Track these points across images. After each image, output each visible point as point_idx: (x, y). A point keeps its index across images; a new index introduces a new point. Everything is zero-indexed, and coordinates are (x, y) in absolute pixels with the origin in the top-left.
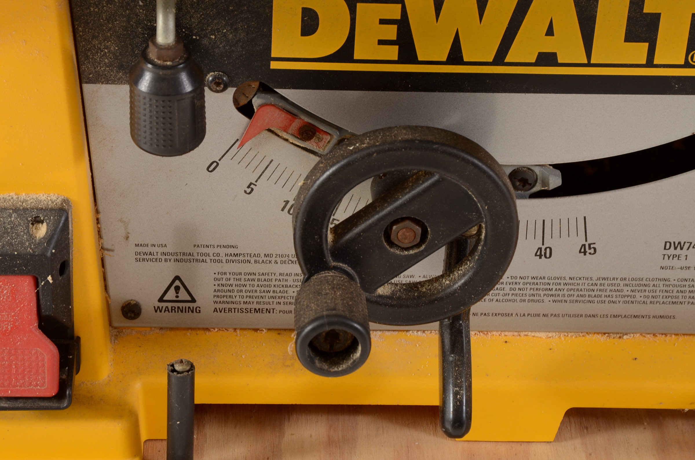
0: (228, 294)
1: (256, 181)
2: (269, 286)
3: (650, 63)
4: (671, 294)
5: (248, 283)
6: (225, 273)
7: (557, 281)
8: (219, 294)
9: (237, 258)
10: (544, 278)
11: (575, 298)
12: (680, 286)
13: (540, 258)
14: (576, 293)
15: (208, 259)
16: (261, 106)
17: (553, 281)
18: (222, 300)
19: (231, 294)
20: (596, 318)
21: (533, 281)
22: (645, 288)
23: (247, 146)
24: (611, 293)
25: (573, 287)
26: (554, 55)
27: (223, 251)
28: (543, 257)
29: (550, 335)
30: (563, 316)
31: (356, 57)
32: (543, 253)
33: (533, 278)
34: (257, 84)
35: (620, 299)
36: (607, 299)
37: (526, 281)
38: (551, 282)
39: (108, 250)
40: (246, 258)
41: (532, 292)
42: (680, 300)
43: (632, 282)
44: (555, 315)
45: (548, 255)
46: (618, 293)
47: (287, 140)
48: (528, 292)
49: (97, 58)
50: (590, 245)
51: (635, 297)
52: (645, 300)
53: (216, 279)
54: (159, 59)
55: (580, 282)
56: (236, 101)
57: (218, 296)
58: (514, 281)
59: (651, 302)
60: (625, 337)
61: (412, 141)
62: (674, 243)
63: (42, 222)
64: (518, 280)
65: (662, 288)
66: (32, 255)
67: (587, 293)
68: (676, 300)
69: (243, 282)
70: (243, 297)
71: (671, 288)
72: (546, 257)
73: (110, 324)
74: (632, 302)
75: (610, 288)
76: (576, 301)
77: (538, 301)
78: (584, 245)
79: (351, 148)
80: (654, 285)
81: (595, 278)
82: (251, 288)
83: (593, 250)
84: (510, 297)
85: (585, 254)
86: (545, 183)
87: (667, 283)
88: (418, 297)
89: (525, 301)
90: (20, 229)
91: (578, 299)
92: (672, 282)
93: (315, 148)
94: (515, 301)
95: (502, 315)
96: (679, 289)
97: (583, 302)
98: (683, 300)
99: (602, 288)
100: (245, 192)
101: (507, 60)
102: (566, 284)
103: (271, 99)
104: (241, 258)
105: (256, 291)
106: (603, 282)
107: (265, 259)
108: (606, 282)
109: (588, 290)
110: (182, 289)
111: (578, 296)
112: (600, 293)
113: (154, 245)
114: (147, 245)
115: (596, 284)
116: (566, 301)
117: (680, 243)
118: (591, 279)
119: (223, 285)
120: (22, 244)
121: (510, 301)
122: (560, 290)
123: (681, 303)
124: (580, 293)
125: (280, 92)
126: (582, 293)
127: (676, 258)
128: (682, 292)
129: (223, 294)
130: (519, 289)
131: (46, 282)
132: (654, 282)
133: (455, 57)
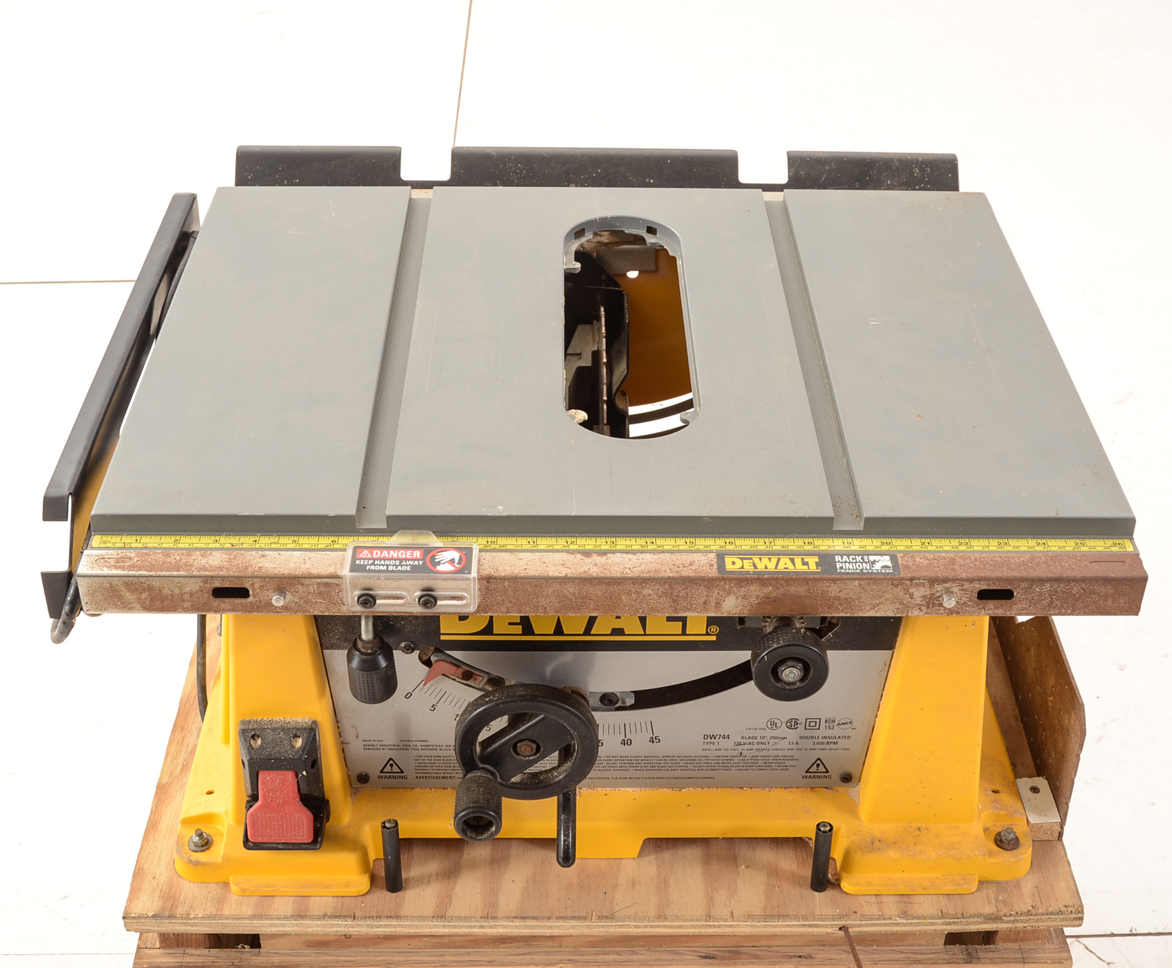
0: (424, 768)
1: (437, 704)
2: (451, 763)
3: (684, 633)
4: (711, 766)
5: (437, 762)
6: (421, 756)
7: (636, 758)
8: (418, 768)
9: (428, 748)
10: (628, 757)
11: (649, 768)
13: (624, 745)
14: (649, 765)
15: (409, 748)
16: (436, 661)
18: (420, 772)
19: (426, 769)
20: (663, 780)
21: (621, 758)
22: (693, 762)
23: (429, 684)
24: (672, 766)
25: (647, 762)
26: (622, 630)
27: (419, 744)
28: (626, 745)
29: (635, 789)
30: (642, 778)
31: (495, 632)
32: (626, 743)
33: (620, 757)
34: (433, 648)
35: (678, 768)
36: (670, 769)
37: (616, 759)
38: (633, 759)
39: (346, 743)
40: (434, 748)
41: (621, 765)
42: (717, 768)
43: (685, 759)
44: (637, 778)
45: (629, 743)
46: (676, 765)
47: (454, 680)
48: (618, 765)
49: (331, 635)
50: (656, 737)
51: (687, 767)
52: (694, 768)
53: (416, 760)
54: (363, 648)
55: (652, 759)
56: (420, 658)
57: (418, 770)
58: (609, 758)
59: (698, 770)
60: (683, 790)
61: (525, 696)
62: (710, 736)
63: (299, 737)
64: (611, 758)
65: (704, 761)
66: (293, 759)
67: (657, 765)
68: (715, 768)
69: (433, 761)
70: (434, 770)
71: (710, 762)
72: (628, 744)
73: (351, 786)
74: (686, 770)
75: (671, 762)
77: (625, 770)
79: (487, 699)
80: (699, 760)
81: (661, 756)
82: (439, 765)
83: (658, 740)
84: (607, 768)
85: (653, 743)
86: (624, 702)
87: (707, 758)
88: (538, 783)
89: (616, 770)
90: (286, 742)
91: (651, 769)
92: (711, 758)
93: (473, 685)
94: (610, 770)
95: (603, 778)
96: (715, 762)
97: (655, 770)
98: (719, 768)
99: (666, 762)
100: (430, 710)
101: (592, 633)
102: (642, 760)
103: (443, 657)
104: (431, 748)
105: (442, 766)
106: (666, 758)
107: (446, 748)
108: (668, 758)
109: (657, 763)
110: (394, 765)
111: (651, 767)
112: (665, 765)
113: (374, 741)
114: (370, 741)
115: (662, 760)
116: (643, 770)
117: (713, 735)
118: (658, 757)
119: (420, 763)
120: (287, 752)
121: (607, 770)
122: (639, 763)
123: (717, 770)
124: (652, 765)
125: (448, 652)
126: (653, 765)
127: (712, 744)
128: (717, 763)
129: (421, 768)
130: (613, 763)
131: (303, 775)
132: (699, 758)
133: (559, 630)
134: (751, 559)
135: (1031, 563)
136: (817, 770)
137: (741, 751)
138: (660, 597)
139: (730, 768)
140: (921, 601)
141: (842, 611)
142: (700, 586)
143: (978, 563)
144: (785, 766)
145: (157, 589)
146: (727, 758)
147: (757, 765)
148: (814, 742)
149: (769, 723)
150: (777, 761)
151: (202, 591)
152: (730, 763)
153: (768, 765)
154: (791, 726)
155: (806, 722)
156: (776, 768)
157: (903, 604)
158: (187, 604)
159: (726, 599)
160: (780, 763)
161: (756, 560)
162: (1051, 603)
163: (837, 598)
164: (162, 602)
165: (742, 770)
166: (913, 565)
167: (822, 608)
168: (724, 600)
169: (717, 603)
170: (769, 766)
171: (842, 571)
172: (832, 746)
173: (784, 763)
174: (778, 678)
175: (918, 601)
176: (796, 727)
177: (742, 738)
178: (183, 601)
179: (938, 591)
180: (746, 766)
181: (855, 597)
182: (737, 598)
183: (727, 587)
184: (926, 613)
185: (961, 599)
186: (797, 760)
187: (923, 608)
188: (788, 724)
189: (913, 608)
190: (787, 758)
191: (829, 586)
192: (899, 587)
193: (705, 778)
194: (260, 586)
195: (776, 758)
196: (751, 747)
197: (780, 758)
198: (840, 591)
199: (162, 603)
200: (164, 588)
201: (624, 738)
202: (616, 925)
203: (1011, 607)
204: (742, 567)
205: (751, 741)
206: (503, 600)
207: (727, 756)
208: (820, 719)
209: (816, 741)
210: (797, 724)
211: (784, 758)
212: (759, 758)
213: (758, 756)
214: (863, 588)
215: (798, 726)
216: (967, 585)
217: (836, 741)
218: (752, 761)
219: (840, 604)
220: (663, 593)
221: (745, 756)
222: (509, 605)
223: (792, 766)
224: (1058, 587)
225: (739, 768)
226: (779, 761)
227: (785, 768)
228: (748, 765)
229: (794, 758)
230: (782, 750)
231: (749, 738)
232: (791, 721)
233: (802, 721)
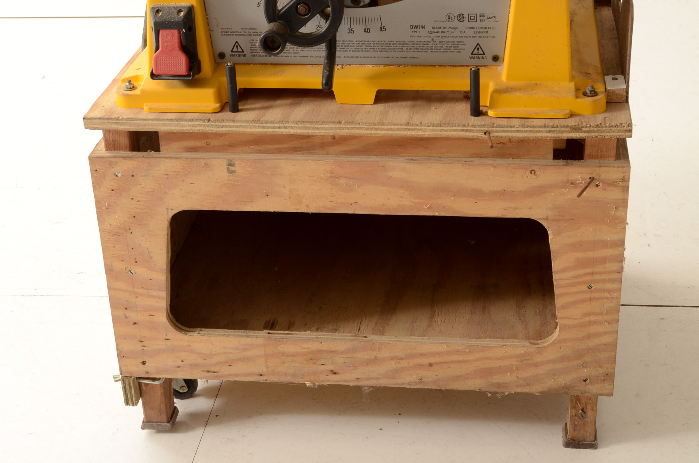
1: (261, 2)
4: (416, 48)
6: (253, 40)
9: (257, 34)
10: (368, 41)
11: (381, 50)
12: (419, 44)
13: (366, 33)
14: (381, 48)
15: (246, 34)
17: (372, 43)
18: (253, 51)
19: (256, 49)
20: (390, 59)
22: (406, 45)
24: (394, 48)
25: (379, 45)
27: (251, 31)
28: (367, 32)
29: (374, 65)
30: (377, 57)
32: (367, 31)
33: (364, 41)
35: (397, 50)
36: (393, 50)
37: (362, 43)
38: (371, 43)
39: (212, 31)
40: (260, 34)
41: (365, 47)
43: (401, 43)
44: (375, 57)
46: (396, 48)
48: (364, 47)
50: (383, 27)
51: (403, 49)
52: (407, 50)
53: (250, 43)
55: (382, 43)
57: (252, 50)
58: (357, 42)
59: (409, 51)
60: (401, 66)
62: (414, 26)
63: (182, 11)
64: (359, 42)
65: (412, 45)
66: (178, 22)
67: (385, 48)
68: (418, 50)
71: (415, 45)
72: (368, 32)
73: (215, 62)
74: (402, 51)
75: (393, 45)
77: (367, 51)
78: (381, 27)
80: (409, 44)
81: (387, 41)
83: (384, 29)
84: (357, 50)
85: (382, 31)
87: (414, 43)
89: (362, 51)
90: (175, 13)
91: (382, 50)
92: (416, 43)
94: (359, 51)
95: (355, 57)
97: (384, 51)
98: (421, 50)
99: (390, 45)
100: (257, 6)
102: (377, 44)
104: (258, 34)
106: (390, 43)
109: (385, 46)
112: (390, 48)
113: (227, 29)
114: (225, 29)
115: (388, 44)
116: (378, 51)
117: (416, 26)
118: (386, 42)
119: (253, 45)
120: (175, 17)
121: (357, 51)
122: (375, 46)
123: (420, 51)
126: (383, 48)
127: (415, 32)
128: (420, 47)
129: (254, 49)
130: (360, 46)
131: (183, 31)
132: (409, 43)
136: (478, 52)
137: (432, 38)
139: (427, 50)
144: (459, 49)
146: (424, 43)
147: (443, 48)
148: (474, 32)
149: (447, 16)
150: (454, 46)
152: (427, 47)
153: (449, 48)
154: (460, 20)
155: (468, 16)
156: (454, 50)
160: (456, 47)
170: (450, 49)
172: (485, 34)
173: (458, 47)
176: (463, 20)
177: (433, 28)
180: (437, 49)
186: (466, 44)
188: (458, 18)
190: (459, 43)
193: (414, 58)
195: (453, 43)
196: (438, 34)
197: (455, 43)
201: (365, 28)
202: (355, 128)
205: (438, 30)
207: (425, 42)
208: (476, 14)
209: (476, 30)
210: (463, 18)
212: (443, 43)
213: (443, 42)
215: (464, 19)
217: (487, 30)
218: (440, 45)
221: (435, 42)
223: (463, 49)
225: (432, 50)
226: (455, 46)
227: (459, 51)
228: (437, 48)
229: (464, 43)
230: (456, 37)
231: (437, 28)
232: (460, 16)
233: (466, 16)
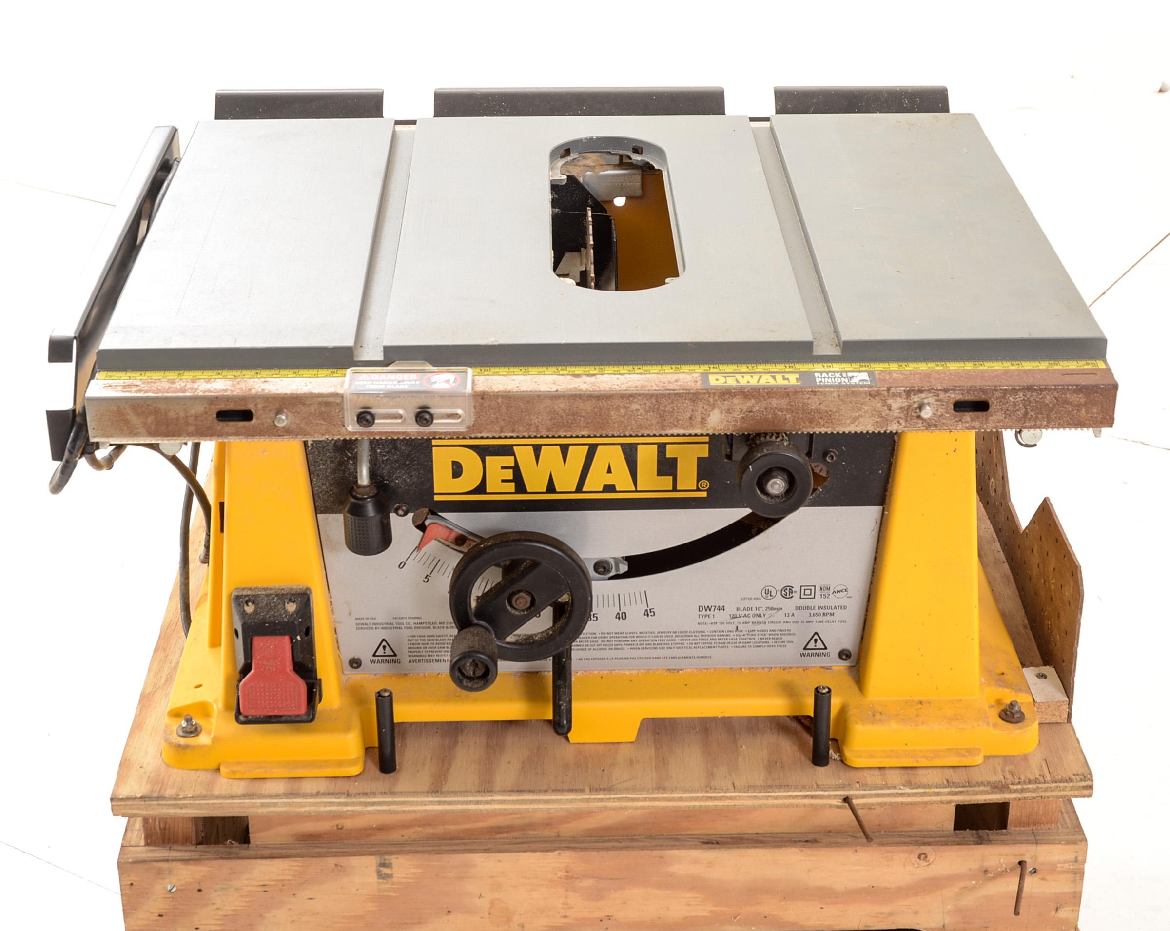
0: (418, 650)
1: (431, 574)
2: (444, 644)
3: (675, 489)
4: (707, 642)
5: (430, 642)
6: (415, 636)
7: (631, 635)
8: (412, 650)
9: (421, 626)
10: (623, 633)
11: (645, 646)
12: (712, 636)
13: (619, 620)
14: (645, 643)
15: (403, 626)
16: (430, 524)
18: (414, 654)
19: (419, 650)
20: (659, 660)
21: (616, 635)
22: (689, 638)
23: (423, 550)
24: (668, 642)
25: (643, 639)
26: (613, 486)
27: (412, 621)
28: (621, 619)
29: (631, 672)
30: (638, 659)
31: (488, 491)
32: (621, 616)
33: (616, 633)
34: (427, 510)
35: (674, 646)
36: (666, 646)
37: (611, 635)
38: (628, 635)
39: (339, 623)
40: (428, 626)
41: (616, 643)
42: (713, 645)
43: (680, 634)
44: (633, 658)
45: (624, 617)
46: (672, 642)
47: (448, 546)
48: (614, 643)
49: (326, 497)
50: (650, 610)
51: (683, 644)
52: (691, 646)
53: (409, 640)
54: (359, 494)
55: (647, 635)
56: (414, 521)
57: (411, 652)
58: (604, 635)
59: (694, 647)
62: (705, 607)
63: (293, 601)
64: (606, 635)
65: (700, 637)
66: (287, 622)
67: (652, 643)
68: (711, 645)
69: (426, 642)
70: (427, 652)
71: (706, 637)
72: (623, 619)
73: (343, 671)
74: (682, 648)
75: (667, 638)
76: (646, 648)
77: (621, 649)
78: (647, 610)
80: (695, 636)
81: (656, 632)
82: (432, 646)
83: (653, 613)
84: (602, 647)
85: (648, 616)
86: (617, 569)
87: (704, 634)
89: (612, 649)
90: (280, 607)
92: (707, 633)
94: (605, 649)
95: (598, 659)
96: (712, 638)
97: (650, 648)
98: (715, 645)
99: (661, 638)
100: (424, 581)
101: (584, 490)
102: (637, 637)
103: (436, 520)
104: (424, 625)
105: (435, 648)
106: (662, 634)
107: (440, 626)
108: (664, 634)
109: (652, 640)
110: (387, 647)
111: (646, 645)
112: (661, 642)
113: (367, 619)
114: (363, 619)
115: (658, 636)
116: (639, 648)
117: (708, 607)
118: (654, 633)
119: (414, 644)
120: (281, 615)
121: (602, 649)
122: (634, 641)
123: (714, 647)
124: (648, 643)
125: (440, 514)
127: (707, 617)
128: (713, 639)
129: (414, 650)
130: (608, 641)
131: (297, 640)
132: (695, 634)
133: (551, 488)
134: (734, 376)
135: (1004, 375)
136: (815, 646)
137: (737, 625)
138: (647, 412)
139: (726, 645)
140: (899, 413)
141: (824, 425)
142: (685, 399)
143: (952, 377)
144: (783, 642)
145: (163, 412)
146: (721, 634)
147: (754, 641)
148: (810, 614)
149: (764, 591)
150: (774, 636)
151: (206, 413)
153: (765, 640)
154: (786, 595)
156: (773, 644)
157: (882, 417)
158: (191, 429)
159: (711, 413)
160: (777, 638)
161: (739, 377)
162: (1026, 414)
163: (818, 411)
164: (168, 426)
165: (739, 647)
166: (889, 379)
167: (804, 423)
168: (709, 415)
169: (702, 418)
170: (766, 642)
171: (822, 383)
172: (828, 618)
173: (781, 638)
174: (764, 491)
175: (896, 413)
176: (791, 595)
177: (738, 609)
178: (188, 424)
179: (914, 402)
180: (743, 643)
181: (834, 410)
182: (721, 412)
183: (711, 400)
184: (904, 427)
185: (937, 411)
186: (794, 634)
187: (902, 421)
188: (783, 592)
189: (892, 421)
190: (783, 632)
191: (809, 398)
192: (877, 398)
193: (702, 657)
194: (263, 407)
195: (773, 633)
196: (746, 619)
197: (777, 632)
198: (820, 404)
199: (167, 428)
200: (170, 411)
201: (619, 611)
202: (614, 798)
203: (987, 419)
204: (726, 382)
205: (747, 612)
206: (497, 418)
207: (723, 631)
208: (815, 586)
209: (812, 612)
210: (792, 592)
211: (781, 632)
212: (756, 632)
213: (754, 631)
214: (842, 400)
215: (794, 594)
216: (942, 395)
217: (832, 611)
219: (821, 418)
220: (650, 407)
221: (742, 631)
222: (503, 423)
223: (790, 642)
224: (1031, 396)
225: (735, 645)
226: (776, 636)
227: (782, 644)
228: (744, 641)
229: (791, 632)
230: (778, 622)
231: (745, 609)
232: (787, 589)
233: (796, 588)
